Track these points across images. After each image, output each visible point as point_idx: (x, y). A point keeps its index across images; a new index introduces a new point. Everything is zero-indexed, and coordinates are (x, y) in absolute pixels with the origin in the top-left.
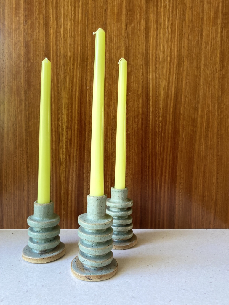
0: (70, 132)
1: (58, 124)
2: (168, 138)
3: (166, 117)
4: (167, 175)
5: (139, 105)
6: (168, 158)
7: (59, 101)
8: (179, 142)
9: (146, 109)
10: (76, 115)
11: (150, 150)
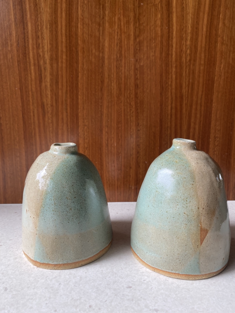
0: (56, 65)
1: (38, 54)
2: (199, 72)
3: (197, 39)
4: (197, 127)
5: (156, 21)
6: (199, 102)
7: (38, 18)
8: (215, 78)
9: (167, 28)
10: (62, 38)
11: (174, 91)
